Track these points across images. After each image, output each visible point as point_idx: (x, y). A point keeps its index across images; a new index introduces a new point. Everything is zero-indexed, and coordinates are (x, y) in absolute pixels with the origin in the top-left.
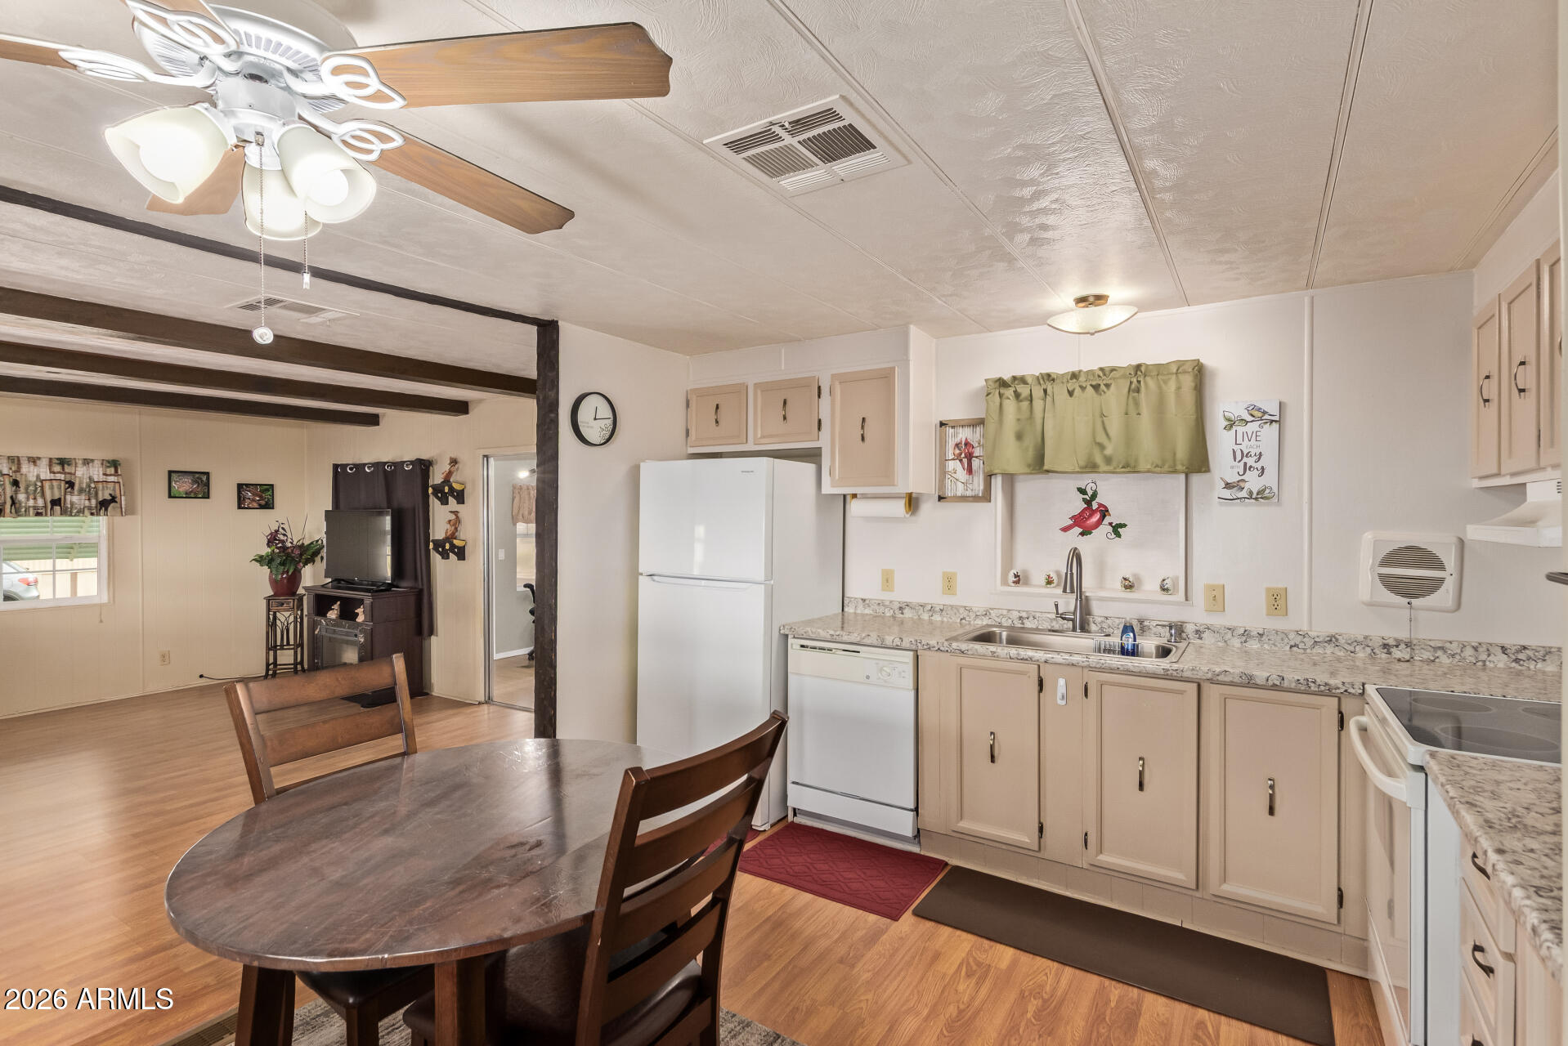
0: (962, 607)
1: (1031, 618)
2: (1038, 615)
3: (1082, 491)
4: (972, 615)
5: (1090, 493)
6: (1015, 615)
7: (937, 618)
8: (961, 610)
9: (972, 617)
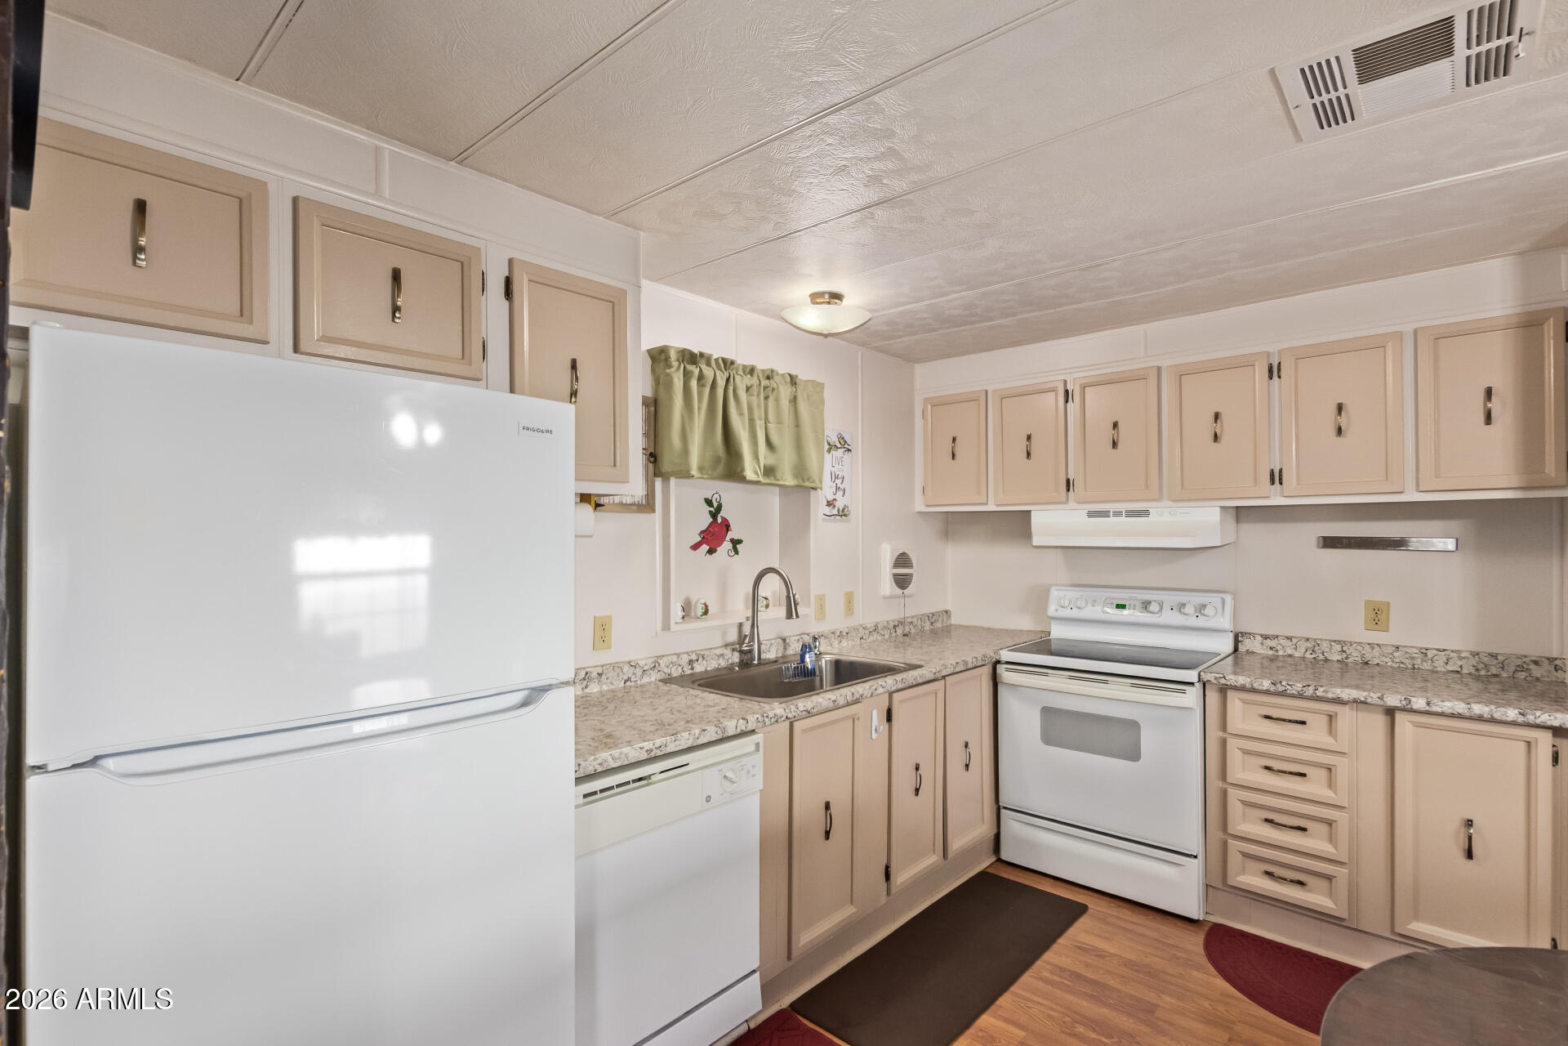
0: (624, 662)
1: (701, 659)
2: (706, 653)
3: (709, 502)
4: (639, 672)
5: (715, 505)
6: (685, 658)
7: (594, 688)
8: (626, 668)
9: (638, 675)
